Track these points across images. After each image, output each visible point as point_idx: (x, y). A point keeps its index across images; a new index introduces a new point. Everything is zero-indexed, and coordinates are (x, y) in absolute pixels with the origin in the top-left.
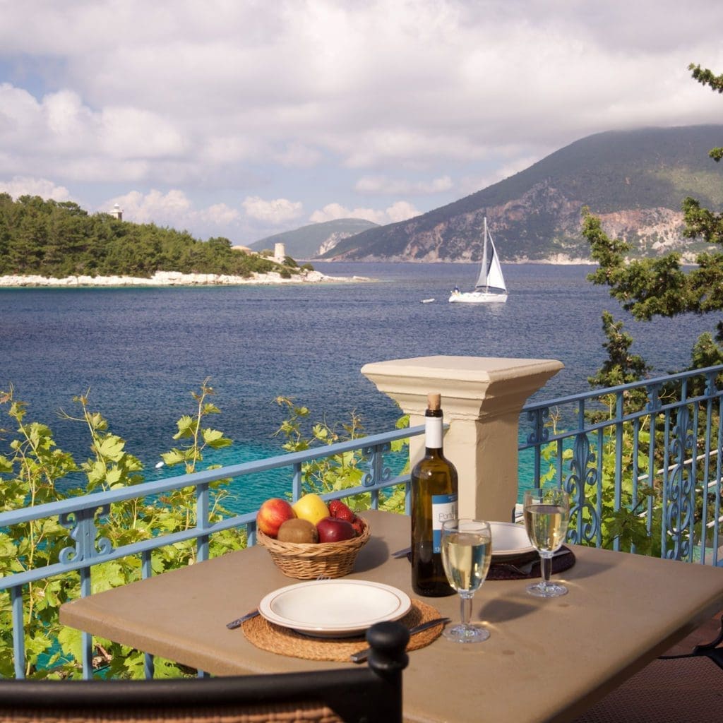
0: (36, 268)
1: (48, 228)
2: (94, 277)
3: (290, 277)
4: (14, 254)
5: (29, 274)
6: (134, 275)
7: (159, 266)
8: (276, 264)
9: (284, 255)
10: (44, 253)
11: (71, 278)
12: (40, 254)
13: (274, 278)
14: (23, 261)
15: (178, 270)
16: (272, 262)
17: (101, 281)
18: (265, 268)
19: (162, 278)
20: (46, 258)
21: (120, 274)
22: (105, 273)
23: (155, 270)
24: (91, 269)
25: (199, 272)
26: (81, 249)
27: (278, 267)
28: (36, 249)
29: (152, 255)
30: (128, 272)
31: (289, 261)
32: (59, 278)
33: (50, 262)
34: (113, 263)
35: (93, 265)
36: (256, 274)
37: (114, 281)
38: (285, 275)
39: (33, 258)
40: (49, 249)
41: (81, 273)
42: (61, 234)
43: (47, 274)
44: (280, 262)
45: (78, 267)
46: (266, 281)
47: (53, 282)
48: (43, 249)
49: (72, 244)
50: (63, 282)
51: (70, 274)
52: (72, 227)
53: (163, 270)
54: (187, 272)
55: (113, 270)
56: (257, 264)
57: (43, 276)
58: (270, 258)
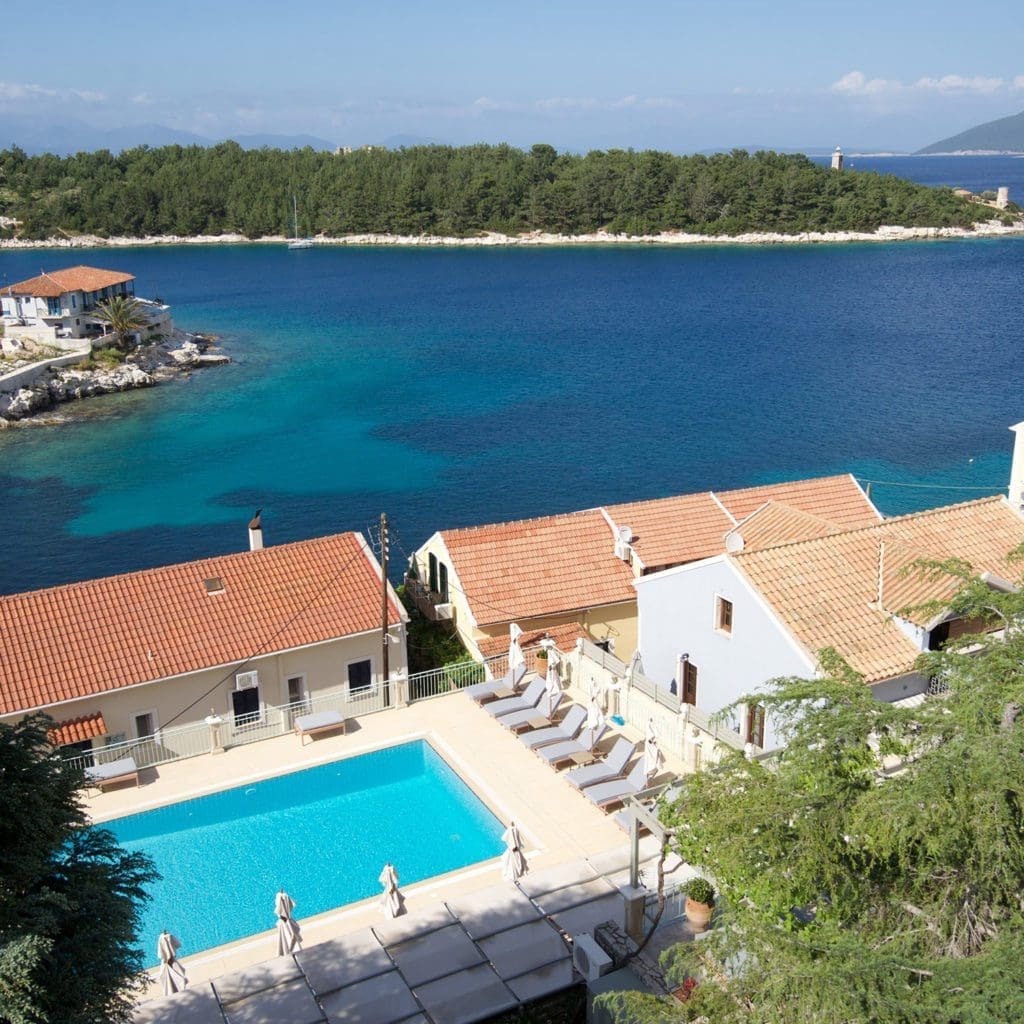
0: (772, 226)
1: (785, 188)
2: (823, 233)
3: (1011, 225)
4: (754, 213)
5: (767, 231)
6: (860, 231)
7: (883, 220)
8: (997, 210)
9: (1006, 200)
10: (780, 211)
11: (803, 234)
12: (777, 213)
13: (995, 228)
14: (762, 219)
15: (900, 225)
16: (993, 209)
17: (829, 237)
18: (987, 216)
19: (885, 233)
20: (783, 215)
21: (846, 230)
22: (833, 229)
23: (880, 224)
24: (822, 225)
25: (921, 225)
26: (813, 206)
27: (1000, 213)
28: (774, 208)
29: (877, 210)
30: (854, 227)
31: (1012, 206)
32: (793, 235)
33: (784, 219)
34: (841, 219)
35: (824, 221)
36: (976, 225)
37: (841, 237)
38: (1007, 223)
39: (771, 216)
40: (784, 207)
41: (812, 230)
42: (796, 191)
43: (782, 232)
44: (1002, 207)
45: (810, 224)
46: (988, 232)
47: (788, 238)
48: (781, 208)
49: (805, 202)
50: (796, 238)
51: (802, 230)
52: (806, 185)
53: (886, 224)
54: (909, 226)
55: (842, 225)
56: (980, 212)
57: (778, 233)
58: (992, 204)
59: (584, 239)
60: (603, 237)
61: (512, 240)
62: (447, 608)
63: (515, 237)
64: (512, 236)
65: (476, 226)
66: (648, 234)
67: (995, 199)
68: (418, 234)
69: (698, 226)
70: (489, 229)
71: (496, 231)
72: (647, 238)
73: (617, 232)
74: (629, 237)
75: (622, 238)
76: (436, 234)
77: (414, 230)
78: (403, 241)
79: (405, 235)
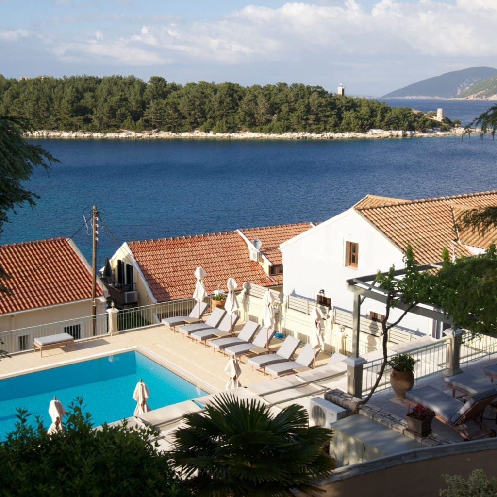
1: (311, 105)
2: (336, 133)
6: (358, 132)
7: (371, 126)
8: (437, 122)
9: (442, 116)
11: (323, 133)
13: (437, 132)
15: (382, 129)
16: (435, 121)
17: (339, 135)
18: (432, 125)
19: (373, 134)
21: (349, 131)
22: (342, 131)
23: (370, 128)
24: (336, 128)
25: (394, 129)
27: (440, 123)
28: (305, 117)
29: (368, 120)
30: (354, 130)
31: (446, 120)
32: (317, 134)
33: (311, 124)
34: (346, 124)
35: (336, 126)
37: (347, 135)
38: (444, 130)
40: (311, 117)
41: (329, 131)
42: (318, 107)
43: (311, 132)
44: (440, 121)
45: (328, 127)
47: (315, 136)
48: (309, 117)
50: (319, 136)
51: (323, 131)
52: (324, 104)
53: (373, 128)
54: (387, 130)
56: (428, 122)
57: (308, 132)
58: (435, 118)
59: (185, 135)
60: (199, 134)
61: (139, 135)
62: (134, 293)
63: (141, 133)
64: (139, 132)
65: (115, 126)
66: (227, 132)
67: (436, 116)
68: (76, 130)
69: (258, 128)
70: (123, 128)
71: (128, 129)
72: (226, 135)
73: (207, 131)
74: (215, 134)
75: (210, 135)
76: (88, 130)
77: (74, 128)
78: (66, 135)
79: (67, 130)
